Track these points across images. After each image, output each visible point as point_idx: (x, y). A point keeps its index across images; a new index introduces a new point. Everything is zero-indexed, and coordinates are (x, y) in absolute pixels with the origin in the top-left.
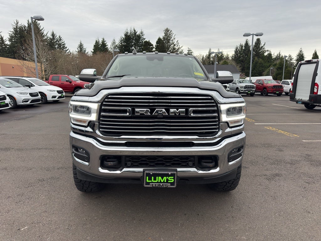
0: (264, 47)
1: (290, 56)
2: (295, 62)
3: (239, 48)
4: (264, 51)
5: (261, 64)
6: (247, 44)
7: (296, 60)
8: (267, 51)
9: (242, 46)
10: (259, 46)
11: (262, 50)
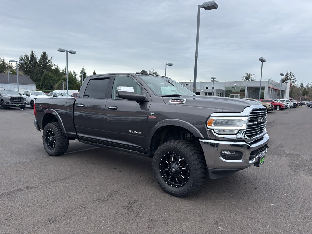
0: (51, 61)
1: (74, 72)
2: (79, 78)
3: (24, 58)
4: (51, 65)
5: (51, 77)
6: (32, 56)
7: (80, 77)
8: (54, 65)
9: (27, 57)
10: (46, 60)
11: (49, 64)
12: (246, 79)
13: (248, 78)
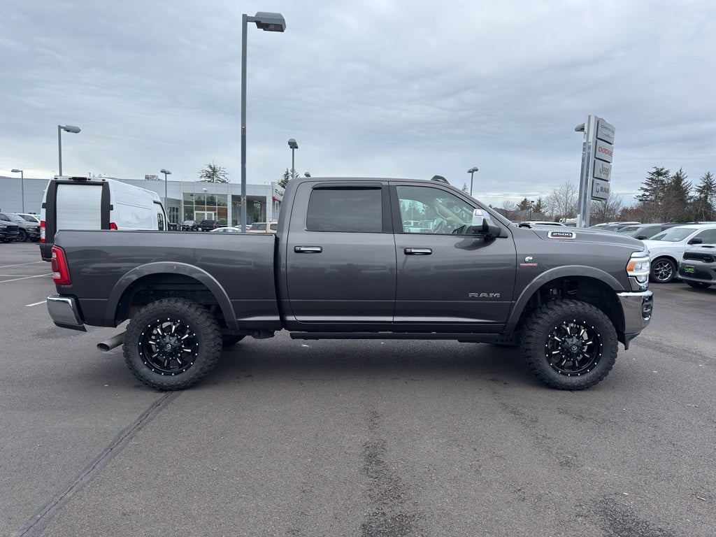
12: (209, 177)
13: (213, 174)
